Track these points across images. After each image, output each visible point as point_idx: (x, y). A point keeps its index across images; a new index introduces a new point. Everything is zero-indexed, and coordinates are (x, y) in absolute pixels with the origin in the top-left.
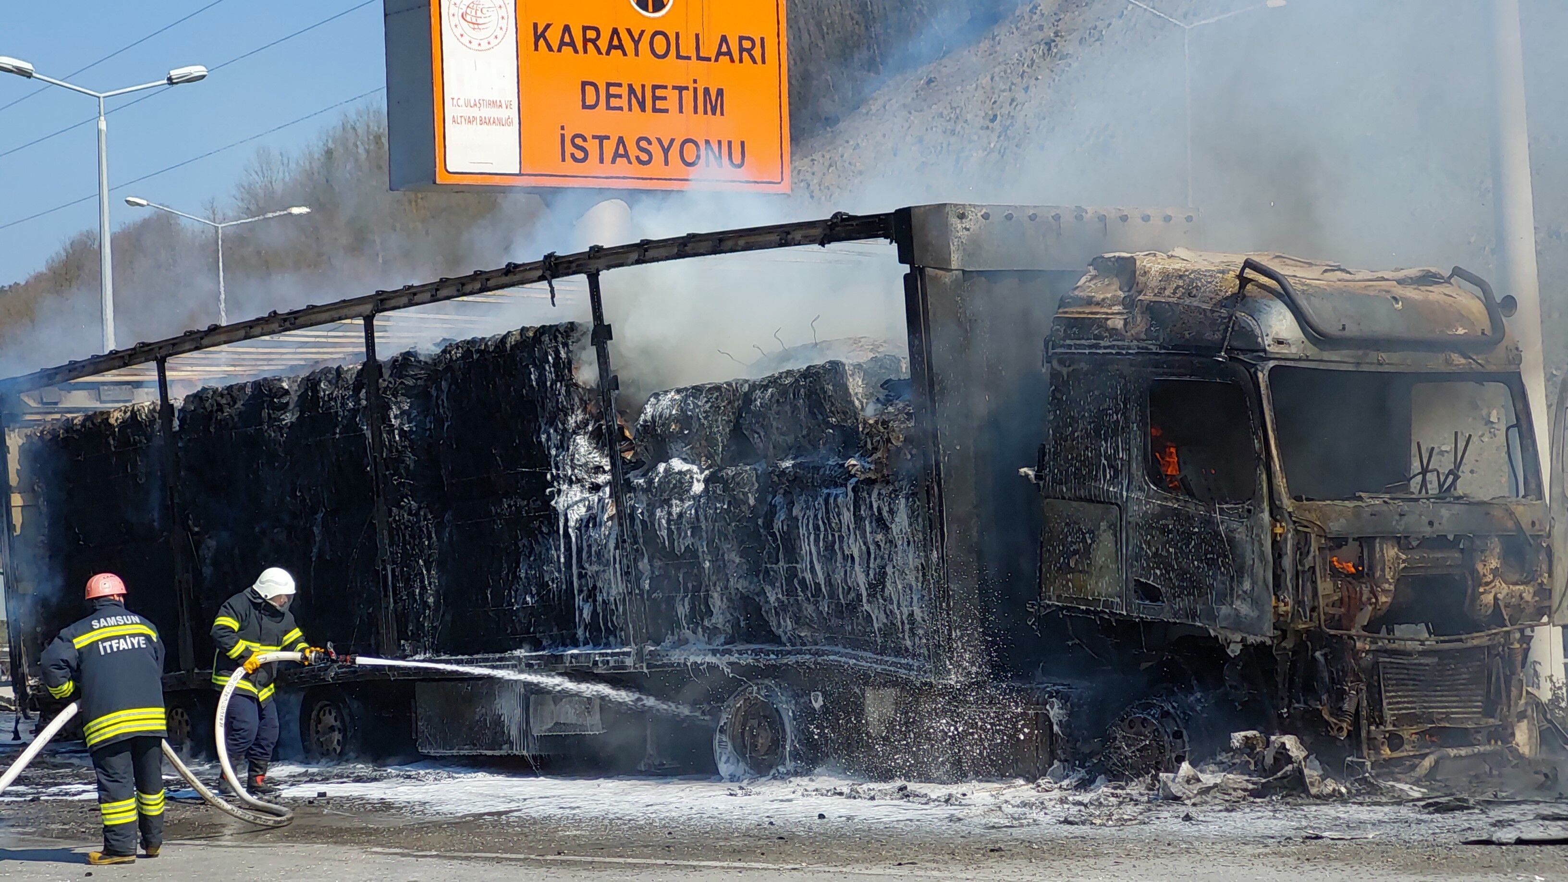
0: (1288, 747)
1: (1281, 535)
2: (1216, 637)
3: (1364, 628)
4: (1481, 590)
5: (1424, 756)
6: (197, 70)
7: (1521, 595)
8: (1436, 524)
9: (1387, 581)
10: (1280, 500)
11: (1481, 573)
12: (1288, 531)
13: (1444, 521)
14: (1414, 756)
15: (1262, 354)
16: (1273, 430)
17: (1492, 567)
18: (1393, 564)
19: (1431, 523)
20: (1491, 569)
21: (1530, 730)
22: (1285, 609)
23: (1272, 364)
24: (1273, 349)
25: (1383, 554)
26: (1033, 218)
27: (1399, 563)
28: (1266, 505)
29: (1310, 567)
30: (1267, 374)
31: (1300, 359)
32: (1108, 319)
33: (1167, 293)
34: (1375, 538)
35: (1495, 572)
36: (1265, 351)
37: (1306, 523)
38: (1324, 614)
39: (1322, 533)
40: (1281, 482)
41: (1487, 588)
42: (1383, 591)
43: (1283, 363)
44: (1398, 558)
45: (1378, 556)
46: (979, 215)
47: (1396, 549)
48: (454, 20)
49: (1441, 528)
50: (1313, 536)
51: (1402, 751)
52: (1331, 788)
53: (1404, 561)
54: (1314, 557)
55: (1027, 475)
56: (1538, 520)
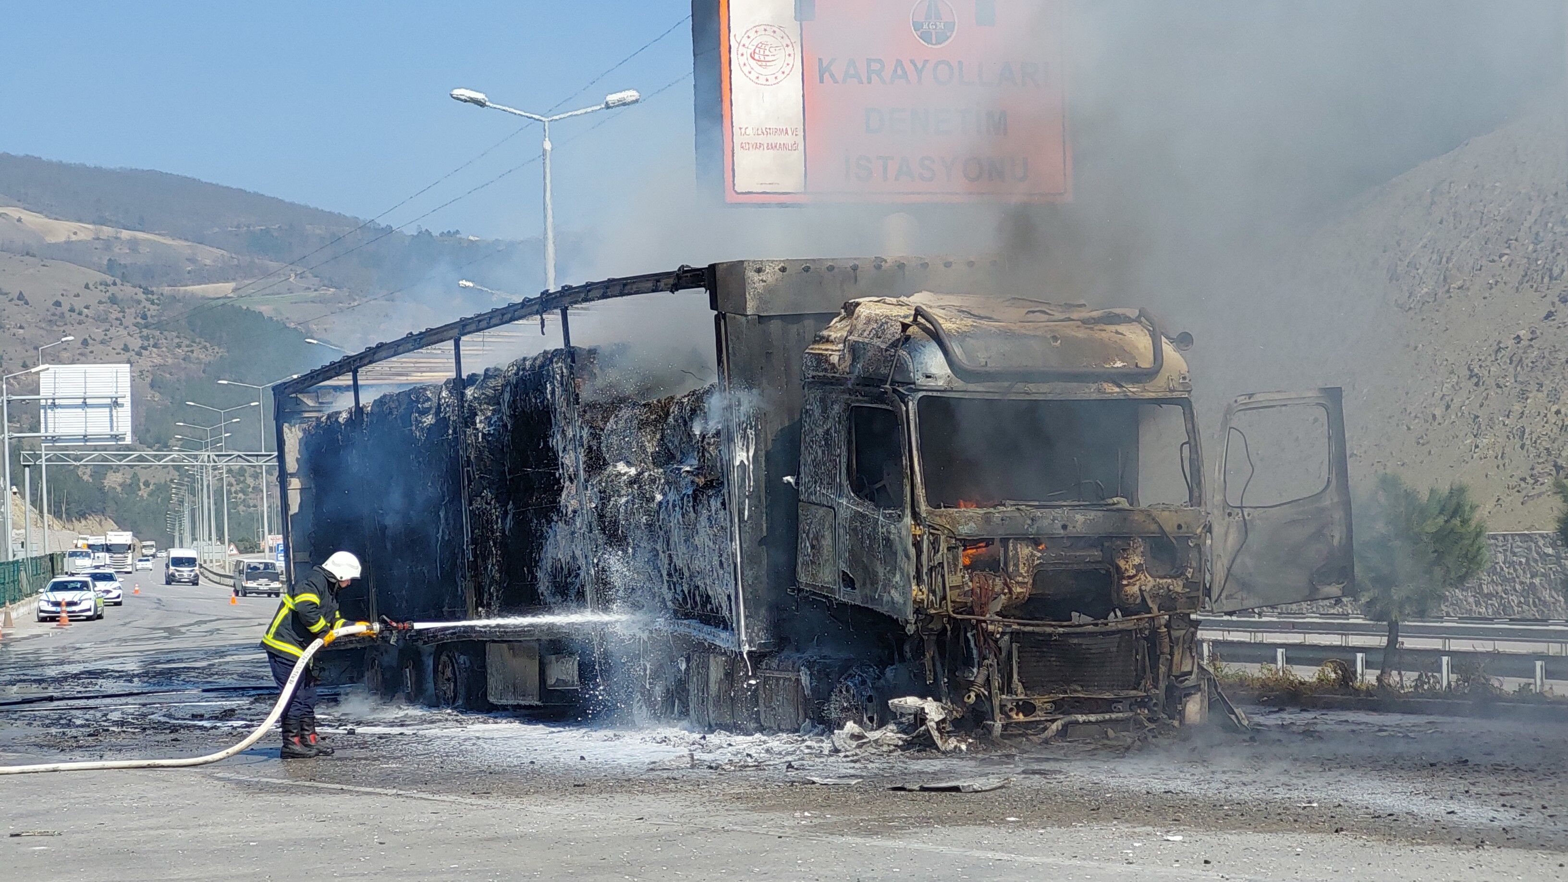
0: (926, 711)
1: (919, 536)
2: (897, 619)
3: (997, 614)
4: (1125, 582)
5: (1053, 721)
6: (630, 95)
7: (1168, 588)
8: (1070, 528)
9: (1021, 575)
10: (919, 508)
11: (1123, 569)
12: (925, 533)
13: (1078, 525)
14: (1047, 721)
15: (913, 386)
16: (918, 450)
17: (1135, 563)
18: (1027, 560)
19: (1064, 527)
20: (1134, 565)
21: (1202, 701)
22: (921, 597)
23: (921, 394)
24: (921, 381)
25: (1017, 552)
26: (831, 269)
27: (1033, 560)
28: (908, 512)
29: (939, 563)
30: (916, 403)
31: (945, 391)
32: (830, 355)
33: (865, 334)
34: (1009, 539)
35: (1138, 568)
36: (914, 383)
37: (937, 527)
38: (952, 602)
39: (952, 535)
40: (920, 492)
41: (1131, 581)
42: (1017, 583)
43: (930, 394)
44: (1032, 555)
45: (1011, 554)
46: (777, 268)
47: (1030, 548)
48: (743, 60)
49: (1075, 530)
50: (942, 537)
51: (1035, 717)
52: (953, 746)
53: (1039, 558)
54: (942, 555)
55: (789, 483)
56: (1186, 523)
